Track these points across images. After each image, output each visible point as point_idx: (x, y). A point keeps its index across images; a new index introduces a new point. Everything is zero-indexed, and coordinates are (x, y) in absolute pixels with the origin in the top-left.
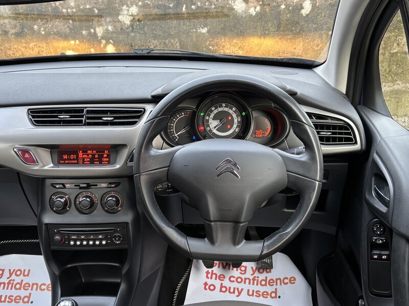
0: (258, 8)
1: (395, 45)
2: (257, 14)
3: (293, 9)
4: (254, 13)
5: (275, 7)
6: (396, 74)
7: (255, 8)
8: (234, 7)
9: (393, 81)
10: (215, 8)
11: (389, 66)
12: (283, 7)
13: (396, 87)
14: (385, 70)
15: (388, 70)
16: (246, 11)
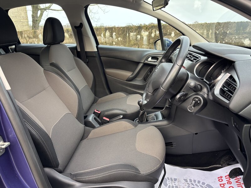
8: (244, 43)
10: (234, 43)
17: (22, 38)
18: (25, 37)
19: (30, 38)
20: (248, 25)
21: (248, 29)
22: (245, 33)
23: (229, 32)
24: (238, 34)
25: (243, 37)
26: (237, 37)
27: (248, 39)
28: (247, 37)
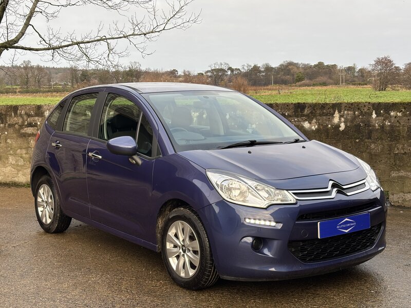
0: (316, 126)
1: (396, 149)
2: (316, 129)
3: (335, 127)
4: (314, 129)
5: (325, 126)
6: (400, 166)
7: (315, 126)
9: (398, 170)
11: (395, 161)
12: (330, 126)
13: (401, 174)
14: (393, 164)
15: (394, 164)
16: (310, 128)
17: (15, 116)
18: (21, 115)
19: (29, 116)
20: (306, 107)
21: (306, 111)
22: (304, 116)
23: (288, 114)
24: (297, 117)
25: (303, 119)
26: (296, 119)
27: (307, 122)
28: (306, 120)
